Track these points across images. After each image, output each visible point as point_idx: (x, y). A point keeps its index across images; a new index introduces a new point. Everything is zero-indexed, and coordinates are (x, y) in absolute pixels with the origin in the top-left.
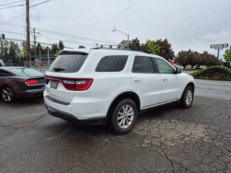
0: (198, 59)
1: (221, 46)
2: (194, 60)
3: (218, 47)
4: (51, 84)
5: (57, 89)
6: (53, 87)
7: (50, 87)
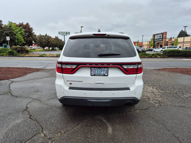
0: (53, 42)
1: (65, 33)
2: (50, 43)
3: (64, 34)
4: (92, 72)
5: (108, 76)
6: (100, 75)
7: (91, 75)
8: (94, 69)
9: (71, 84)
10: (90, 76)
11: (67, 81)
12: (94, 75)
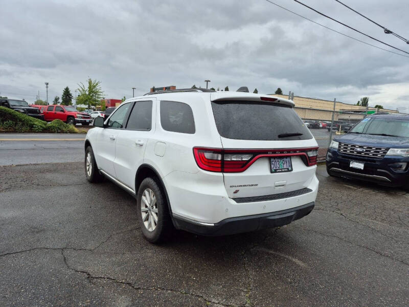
4: (272, 166)
5: (293, 171)
6: (283, 170)
7: (272, 172)
8: (274, 160)
9: (236, 192)
10: (268, 173)
11: (231, 187)
12: (276, 171)
